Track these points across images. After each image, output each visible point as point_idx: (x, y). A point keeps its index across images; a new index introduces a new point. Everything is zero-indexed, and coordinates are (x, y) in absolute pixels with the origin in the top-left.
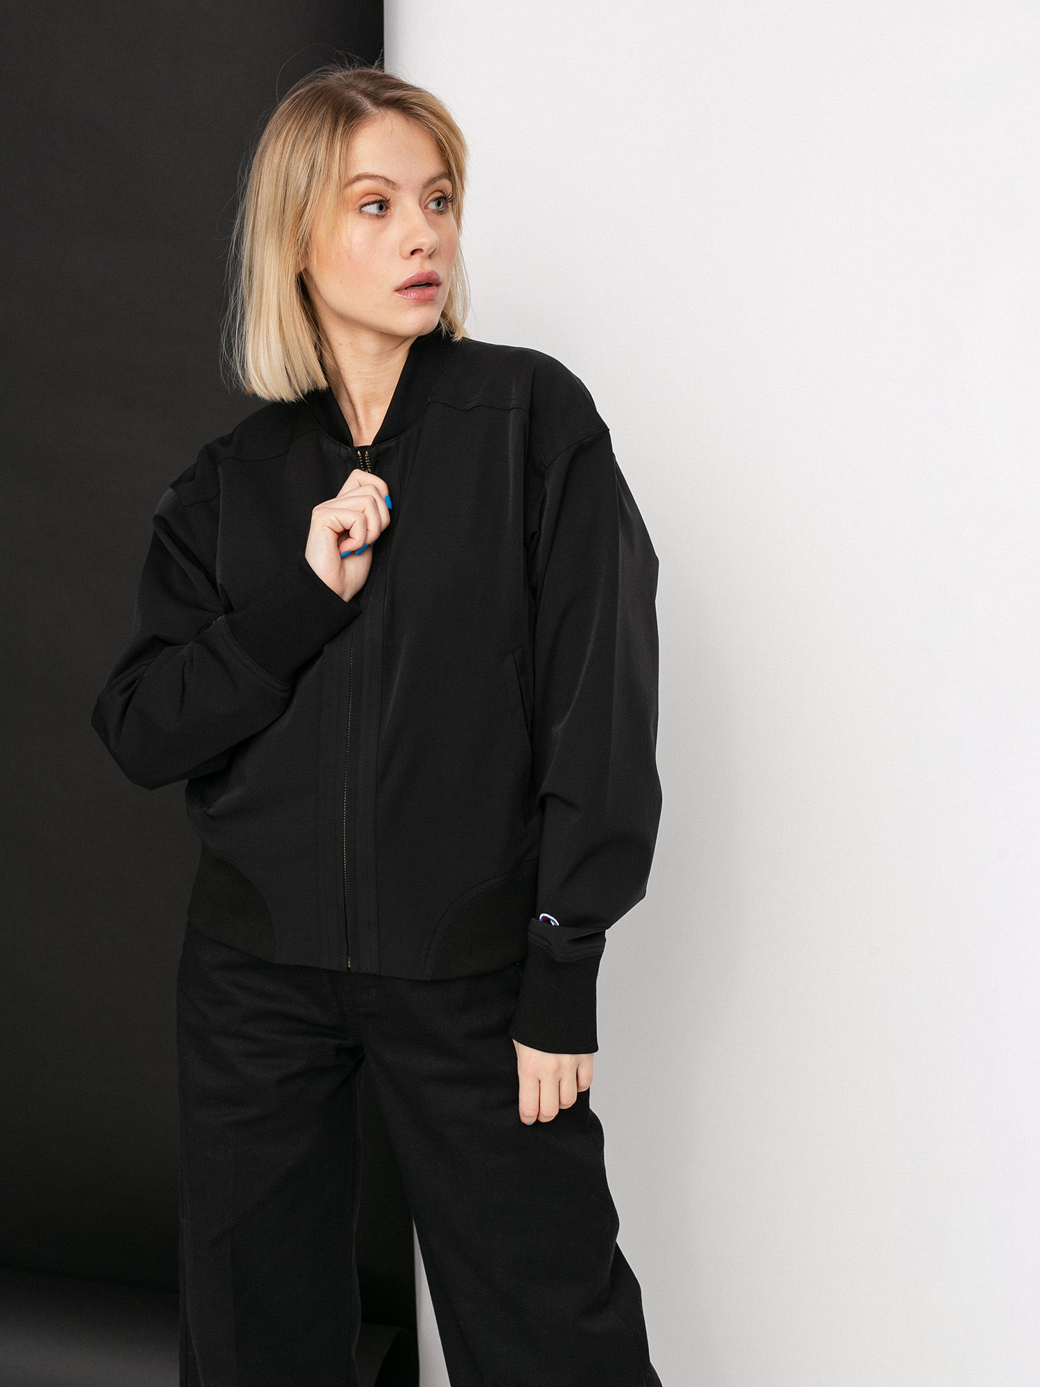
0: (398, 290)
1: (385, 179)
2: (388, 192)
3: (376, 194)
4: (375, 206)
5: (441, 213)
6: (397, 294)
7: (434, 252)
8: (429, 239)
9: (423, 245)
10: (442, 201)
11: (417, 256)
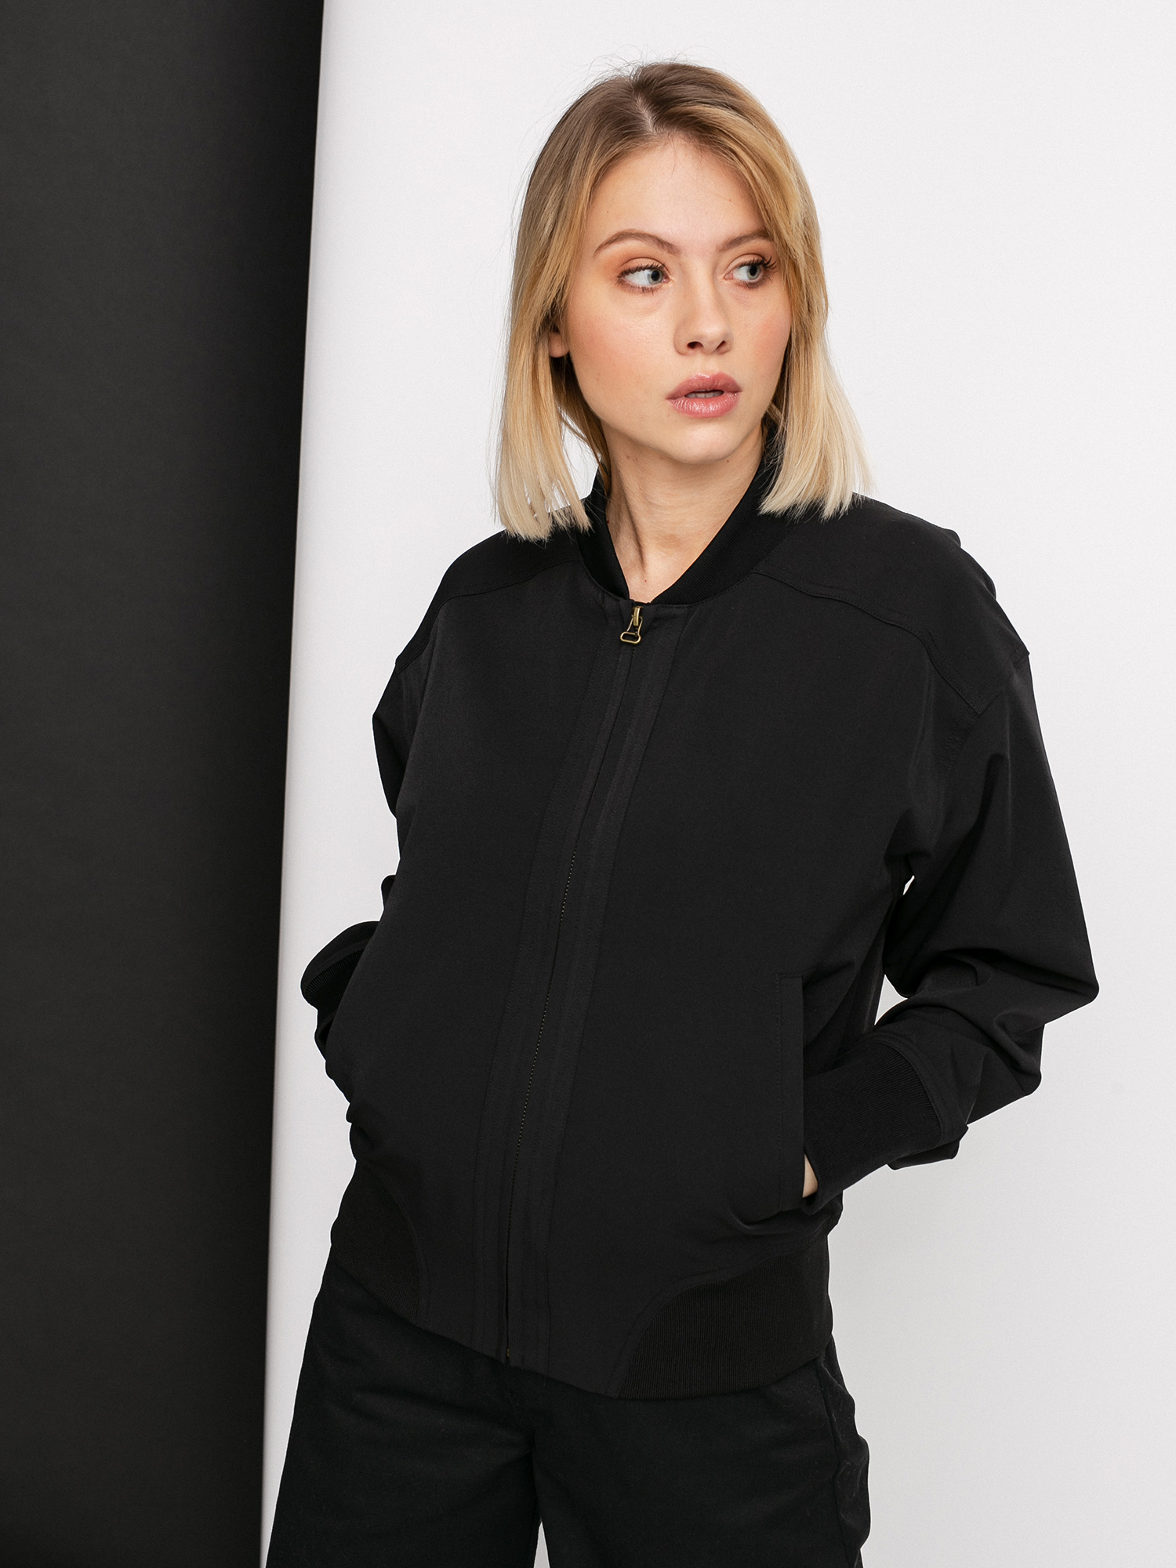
0: (673, 397)
1: (657, 238)
2: (664, 256)
3: (648, 258)
4: (647, 272)
5: (750, 286)
6: (669, 403)
7: (722, 346)
8: (710, 329)
9: (702, 337)
10: (759, 267)
11: (697, 350)
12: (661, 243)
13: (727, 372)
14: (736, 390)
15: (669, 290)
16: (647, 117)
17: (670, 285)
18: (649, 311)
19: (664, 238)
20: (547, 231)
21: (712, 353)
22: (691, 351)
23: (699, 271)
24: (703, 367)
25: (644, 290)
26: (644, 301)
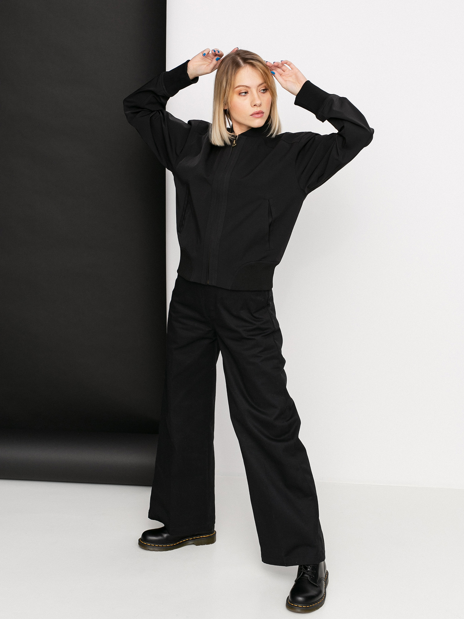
0: (252, 115)
2: (247, 89)
3: (244, 90)
4: (244, 93)
5: (264, 93)
7: (260, 105)
8: (258, 102)
9: (256, 104)
10: (265, 90)
11: (256, 106)
12: (247, 87)
13: (261, 110)
14: (263, 113)
15: (248, 95)
16: (241, 62)
17: (249, 94)
18: (245, 100)
19: (247, 86)
20: (225, 86)
21: (258, 107)
22: (254, 106)
23: (254, 91)
24: (257, 109)
25: (244, 96)
26: (245, 97)
